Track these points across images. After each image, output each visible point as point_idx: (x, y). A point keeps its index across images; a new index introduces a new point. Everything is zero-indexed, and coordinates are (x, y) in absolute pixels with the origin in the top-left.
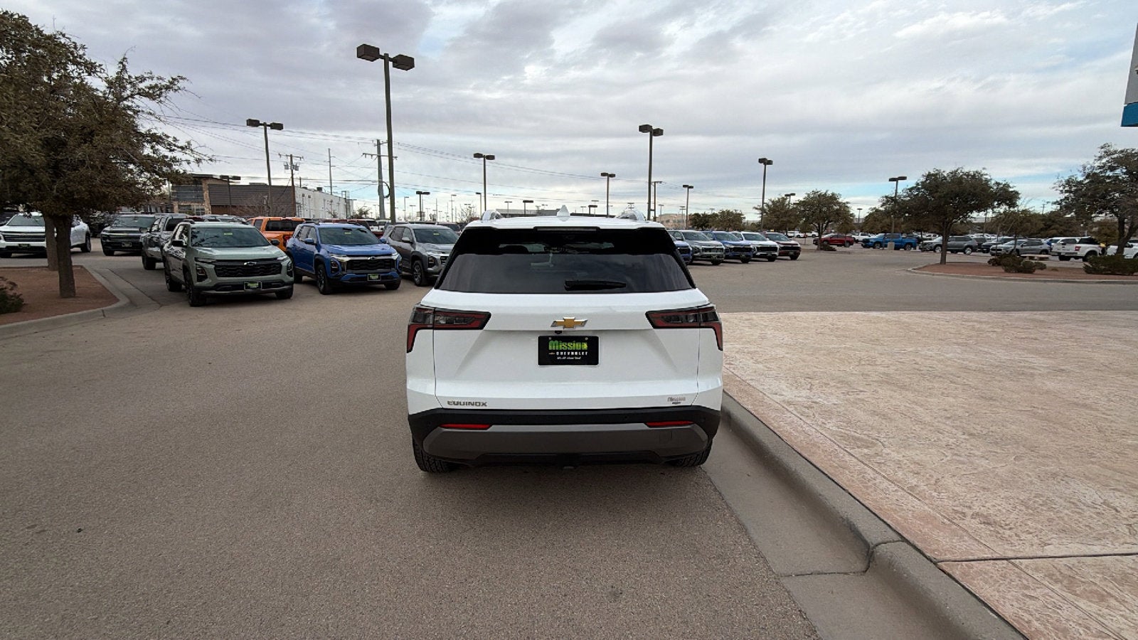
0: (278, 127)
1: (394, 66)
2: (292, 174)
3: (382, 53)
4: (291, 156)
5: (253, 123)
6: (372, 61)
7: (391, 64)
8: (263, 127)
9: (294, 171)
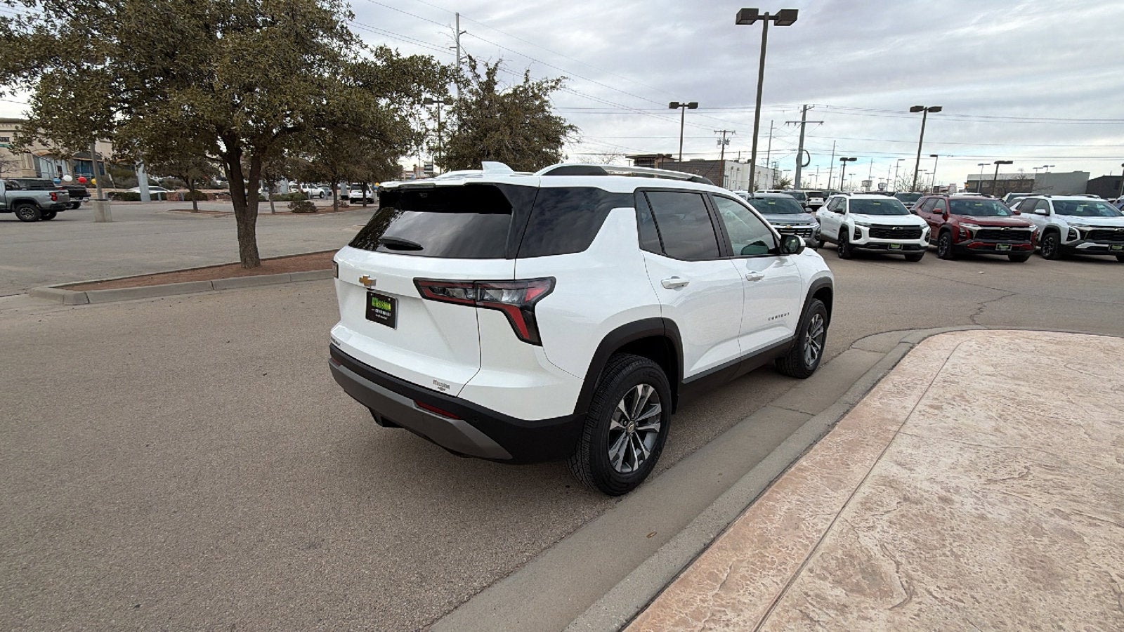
0: (693, 106)
1: (776, 24)
2: (723, 149)
3: (761, 13)
4: (725, 132)
5: (674, 105)
6: (751, 24)
7: (771, 22)
8: (681, 107)
9: (725, 146)
